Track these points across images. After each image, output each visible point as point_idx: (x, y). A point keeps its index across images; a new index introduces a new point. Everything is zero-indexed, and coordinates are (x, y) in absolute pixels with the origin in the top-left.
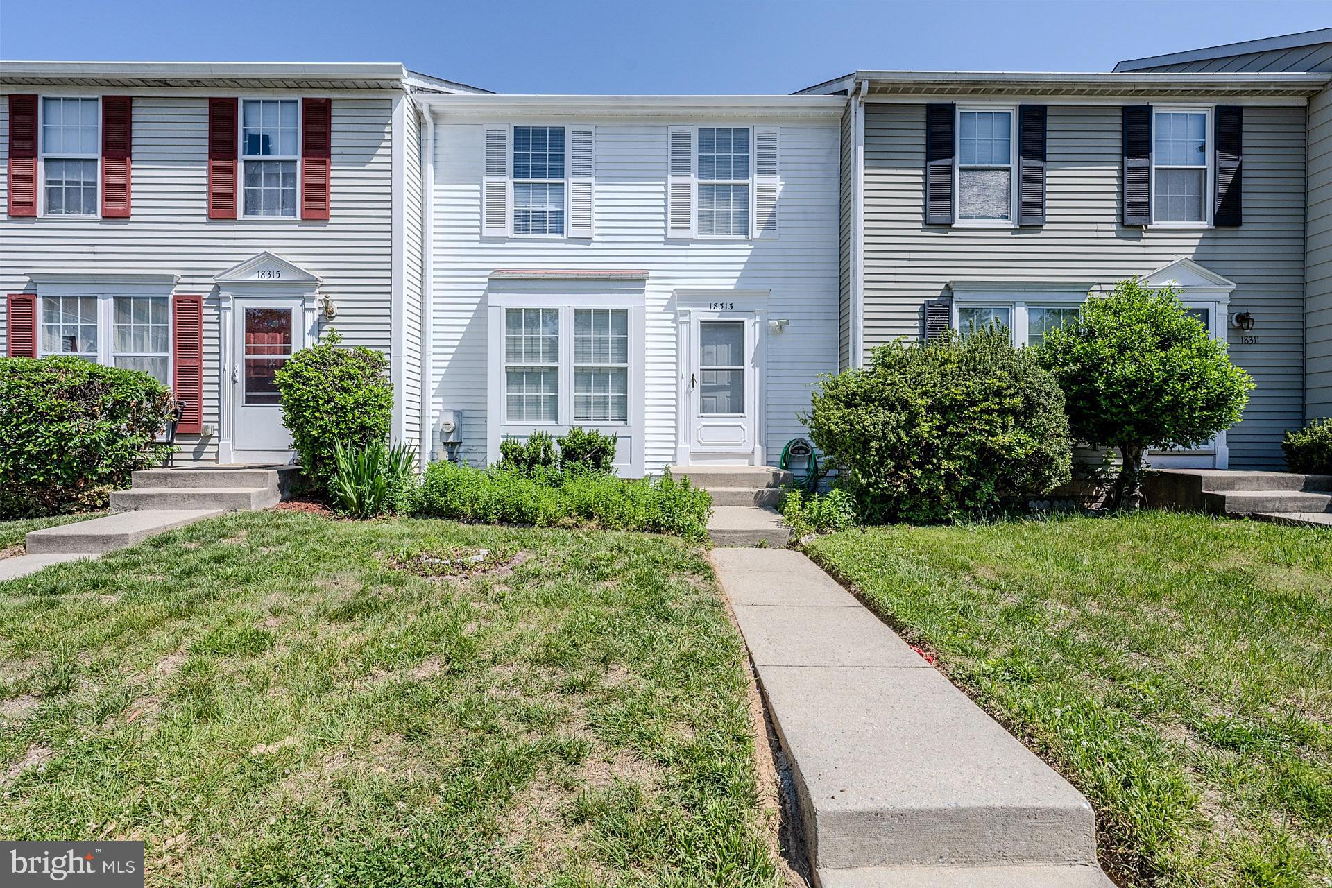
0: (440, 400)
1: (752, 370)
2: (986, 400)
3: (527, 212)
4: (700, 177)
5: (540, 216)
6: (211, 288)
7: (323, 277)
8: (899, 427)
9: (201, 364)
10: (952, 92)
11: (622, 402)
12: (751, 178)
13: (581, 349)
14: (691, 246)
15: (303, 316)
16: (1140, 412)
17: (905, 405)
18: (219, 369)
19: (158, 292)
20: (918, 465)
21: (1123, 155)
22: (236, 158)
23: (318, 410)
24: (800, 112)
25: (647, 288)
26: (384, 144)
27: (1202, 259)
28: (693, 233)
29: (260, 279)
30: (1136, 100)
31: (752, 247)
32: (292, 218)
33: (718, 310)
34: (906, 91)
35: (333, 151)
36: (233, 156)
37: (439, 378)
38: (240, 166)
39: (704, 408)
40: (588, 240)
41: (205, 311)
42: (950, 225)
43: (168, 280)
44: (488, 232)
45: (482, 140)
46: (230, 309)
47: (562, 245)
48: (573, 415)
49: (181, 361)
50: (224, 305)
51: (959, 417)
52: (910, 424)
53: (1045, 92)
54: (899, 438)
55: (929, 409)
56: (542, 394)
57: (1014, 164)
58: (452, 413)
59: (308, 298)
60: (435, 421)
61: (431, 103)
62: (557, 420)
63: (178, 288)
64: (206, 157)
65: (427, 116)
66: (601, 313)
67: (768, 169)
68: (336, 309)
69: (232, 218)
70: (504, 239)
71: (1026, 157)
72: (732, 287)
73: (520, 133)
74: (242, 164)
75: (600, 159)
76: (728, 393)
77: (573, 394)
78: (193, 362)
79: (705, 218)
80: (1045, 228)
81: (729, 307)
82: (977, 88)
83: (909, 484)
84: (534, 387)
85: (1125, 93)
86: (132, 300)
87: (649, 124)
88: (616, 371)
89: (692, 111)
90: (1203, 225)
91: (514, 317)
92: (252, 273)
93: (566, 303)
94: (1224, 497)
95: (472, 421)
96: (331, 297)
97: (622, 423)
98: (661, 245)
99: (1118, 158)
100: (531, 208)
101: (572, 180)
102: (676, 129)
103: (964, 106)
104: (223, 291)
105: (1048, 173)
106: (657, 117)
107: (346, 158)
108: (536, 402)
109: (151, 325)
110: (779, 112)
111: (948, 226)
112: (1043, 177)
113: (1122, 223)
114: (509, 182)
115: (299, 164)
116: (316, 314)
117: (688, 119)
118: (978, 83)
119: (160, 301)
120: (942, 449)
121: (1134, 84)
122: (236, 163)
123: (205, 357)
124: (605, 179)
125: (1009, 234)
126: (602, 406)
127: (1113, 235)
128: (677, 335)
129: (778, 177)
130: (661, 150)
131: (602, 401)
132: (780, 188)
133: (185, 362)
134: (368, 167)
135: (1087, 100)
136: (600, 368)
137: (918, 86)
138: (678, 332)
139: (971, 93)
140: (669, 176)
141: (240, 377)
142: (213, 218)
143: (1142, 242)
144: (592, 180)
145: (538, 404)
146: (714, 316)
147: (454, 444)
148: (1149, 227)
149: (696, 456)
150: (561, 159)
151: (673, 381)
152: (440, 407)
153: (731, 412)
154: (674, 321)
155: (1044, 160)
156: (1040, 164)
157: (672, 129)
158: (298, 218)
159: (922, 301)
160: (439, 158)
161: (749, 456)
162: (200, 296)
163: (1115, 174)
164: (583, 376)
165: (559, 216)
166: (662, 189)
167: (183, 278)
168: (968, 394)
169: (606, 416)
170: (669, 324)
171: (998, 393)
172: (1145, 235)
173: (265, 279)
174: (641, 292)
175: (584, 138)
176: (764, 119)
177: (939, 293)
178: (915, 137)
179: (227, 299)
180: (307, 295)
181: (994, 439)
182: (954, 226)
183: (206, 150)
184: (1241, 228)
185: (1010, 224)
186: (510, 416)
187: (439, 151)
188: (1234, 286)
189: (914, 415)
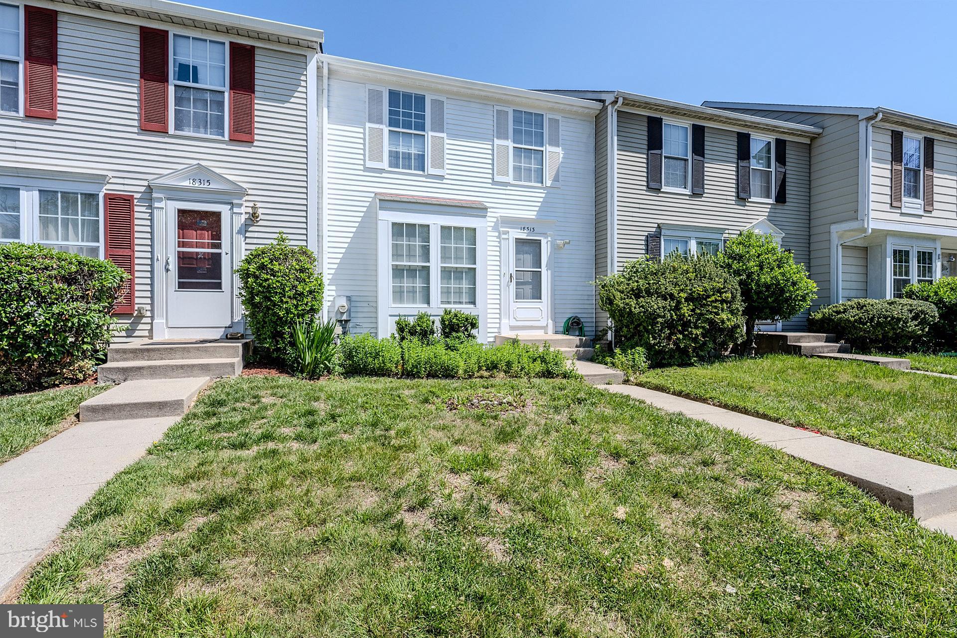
0: (334, 288)
1: (546, 271)
2: (713, 295)
3: (397, 153)
4: (514, 142)
5: (407, 156)
6: (143, 189)
7: (249, 189)
8: (671, 310)
9: (134, 254)
10: (662, 111)
11: (473, 292)
12: (544, 147)
13: (445, 254)
14: (509, 188)
15: (232, 219)
16: (773, 301)
17: (672, 296)
18: (152, 259)
19: (90, 189)
20: (681, 333)
21: (738, 159)
22: (168, 82)
23: (284, 296)
24: (575, 109)
25: (489, 214)
26: (300, 89)
27: (771, 219)
28: (510, 179)
29: (191, 185)
30: (743, 130)
31: (546, 192)
32: (220, 138)
33: (525, 231)
34: (639, 107)
35: (257, 88)
36: (164, 80)
37: (333, 271)
38: (171, 89)
39: (518, 296)
40: (442, 177)
41: (136, 209)
42: (660, 190)
43: (101, 179)
44: (369, 164)
45: (365, 96)
46: (163, 208)
47: (424, 179)
48: (439, 300)
49: (111, 251)
50: (156, 205)
51: (700, 304)
52: (677, 308)
53: (705, 119)
54: (672, 316)
55: (687, 299)
56: (418, 285)
57: (689, 158)
58: (345, 298)
59: (237, 204)
60: (329, 304)
61: (331, 63)
62: (428, 303)
63: (108, 186)
64: (138, 77)
65: (325, 71)
66: (458, 229)
67: (555, 142)
68: (260, 214)
69: (165, 132)
70: (382, 171)
71: (696, 154)
72: (534, 217)
73: (394, 95)
74: (173, 88)
75: (450, 121)
76: (531, 287)
77: (440, 286)
78: (126, 252)
79: (517, 169)
80: (704, 195)
81: (532, 230)
82: (675, 111)
83: (675, 344)
84: (411, 279)
85: (739, 125)
86: (59, 195)
87: (481, 101)
88: (467, 270)
89: (511, 98)
90: (771, 201)
91: (398, 228)
92: (184, 179)
93: (436, 222)
94: (801, 346)
95: (358, 304)
96: (259, 205)
97: (472, 306)
98: (490, 186)
99: (735, 161)
100: (401, 150)
101: (431, 133)
102: (499, 108)
103: (667, 120)
104: (156, 193)
105: (706, 165)
106: (486, 98)
107: (268, 96)
108: (413, 291)
109: (80, 217)
110: (562, 107)
111: (658, 190)
112: (703, 167)
113: (738, 197)
114: (386, 129)
115: (227, 95)
116: (243, 218)
117: (507, 103)
118: (675, 108)
119: (91, 198)
120: (693, 322)
121: (745, 121)
122: (168, 85)
123: (137, 248)
124: (453, 136)
125: (687, 198)
126: (458, 294)
127: (733, 202)
128: (500, 247)
129: (561, 148)
130: (489, 121)
131: (458, 291)
132: (561, 155)
133: (117, 252)
134: (287, 105)
135: (723, 126)
136: (457, 268)
137: (647, 105)
138: (501, 245)
139: (671, 113)
140: (495, 139)
141: (173, 266)
142: (144, 130)
143: (746, 208)
144: (444, 135)
145: (414, 292)
146: (523, 236)
147: (346, 321)
148: (749, 200)
149: (513, 328)
150: (423, 117)
151: (498, 278)
152: (333, 293)
153: (533, 299)
154: (499, 237)
155: (704, 157)
156: (701, 159)
157: (496, 108)
158: (227, 138)
159: (646, 234)
160: (331, 104)
161: (545, 328)
162: (133, 196)
163: (734, 169)
164: (446, 273)
165: (421, 158)
166: (490, 147)
167: (113, 179)
168: (705, 291)
169: (461, 301)
170: (495, 239)
171: (719, 291)
172: (747, 204)
173: (196, 185)
174: (485, 217)
175: (438, 105)
176: (552, 110)
177: (654, 230)
178: (641, 134)
179: (160, 200)
180: (235, 201)
181: (718, 317)
182: (662, 190)
183: (138, 70)
184: (786, 204)
185: (688, 192)
186: (394, 301)
187: (331, 99)
188: (784, 235)
189: (679, 302)
